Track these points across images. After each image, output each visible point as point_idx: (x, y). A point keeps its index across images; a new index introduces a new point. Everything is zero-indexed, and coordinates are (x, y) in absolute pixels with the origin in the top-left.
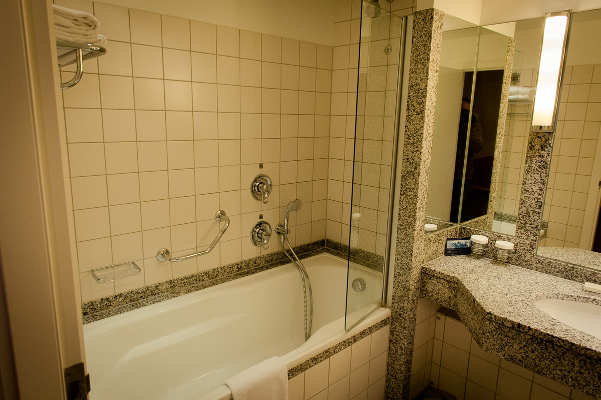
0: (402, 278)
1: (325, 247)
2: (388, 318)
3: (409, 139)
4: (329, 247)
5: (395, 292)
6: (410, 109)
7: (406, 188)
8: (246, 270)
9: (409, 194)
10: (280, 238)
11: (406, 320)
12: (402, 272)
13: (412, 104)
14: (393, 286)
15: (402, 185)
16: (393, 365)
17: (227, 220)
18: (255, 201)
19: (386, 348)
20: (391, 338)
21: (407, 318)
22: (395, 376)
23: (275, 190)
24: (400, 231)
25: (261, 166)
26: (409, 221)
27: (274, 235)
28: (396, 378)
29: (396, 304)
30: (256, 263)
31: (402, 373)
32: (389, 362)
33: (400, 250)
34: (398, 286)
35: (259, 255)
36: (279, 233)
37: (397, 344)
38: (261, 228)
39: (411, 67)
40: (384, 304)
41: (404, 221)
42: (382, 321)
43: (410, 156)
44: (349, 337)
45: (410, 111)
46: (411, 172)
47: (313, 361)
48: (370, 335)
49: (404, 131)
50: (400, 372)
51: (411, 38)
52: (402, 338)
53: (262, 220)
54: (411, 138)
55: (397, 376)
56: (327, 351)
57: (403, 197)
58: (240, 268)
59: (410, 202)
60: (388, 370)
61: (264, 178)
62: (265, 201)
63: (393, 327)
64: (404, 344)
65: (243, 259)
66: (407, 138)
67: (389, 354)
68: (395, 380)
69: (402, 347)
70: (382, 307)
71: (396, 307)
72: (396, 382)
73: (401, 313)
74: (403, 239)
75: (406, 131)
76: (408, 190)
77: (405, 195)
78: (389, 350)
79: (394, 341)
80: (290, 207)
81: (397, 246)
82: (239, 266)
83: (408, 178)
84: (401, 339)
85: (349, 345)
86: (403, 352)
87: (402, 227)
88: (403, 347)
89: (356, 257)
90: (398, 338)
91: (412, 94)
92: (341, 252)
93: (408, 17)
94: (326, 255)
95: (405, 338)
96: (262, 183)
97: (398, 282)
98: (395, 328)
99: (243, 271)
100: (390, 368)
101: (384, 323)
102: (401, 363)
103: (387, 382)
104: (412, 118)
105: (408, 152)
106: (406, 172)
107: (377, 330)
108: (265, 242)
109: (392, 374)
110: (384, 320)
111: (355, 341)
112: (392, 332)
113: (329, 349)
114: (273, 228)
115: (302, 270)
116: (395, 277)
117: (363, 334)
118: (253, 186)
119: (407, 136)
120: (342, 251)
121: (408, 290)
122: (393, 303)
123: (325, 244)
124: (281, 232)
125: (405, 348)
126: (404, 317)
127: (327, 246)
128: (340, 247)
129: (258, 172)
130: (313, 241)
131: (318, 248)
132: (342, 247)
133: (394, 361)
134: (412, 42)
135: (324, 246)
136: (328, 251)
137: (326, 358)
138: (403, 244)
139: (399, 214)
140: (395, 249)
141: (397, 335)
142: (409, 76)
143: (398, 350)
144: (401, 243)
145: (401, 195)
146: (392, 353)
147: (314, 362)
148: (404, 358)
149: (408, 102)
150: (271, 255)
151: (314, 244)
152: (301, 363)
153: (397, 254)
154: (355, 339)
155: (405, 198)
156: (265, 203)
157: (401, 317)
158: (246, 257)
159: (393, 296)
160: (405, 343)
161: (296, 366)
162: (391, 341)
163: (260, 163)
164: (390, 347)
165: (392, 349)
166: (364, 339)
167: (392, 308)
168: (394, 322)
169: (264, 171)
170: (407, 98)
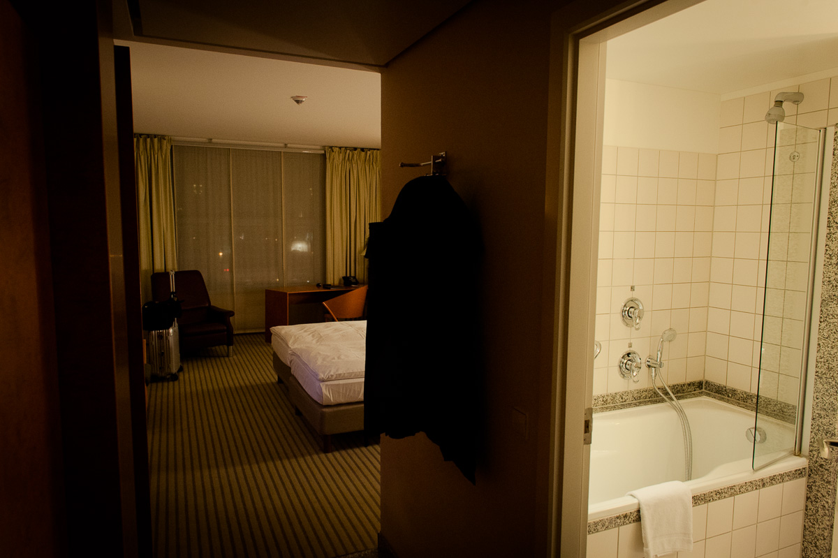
0: (823, 420)
1: (703, 390)
2: (804, 469)
3: (831, 259)
4: (709, 390)
5: (813, 438)
6: (832, 226)
7: (828, 315)
8: (612, 405)
9: (831, 321)
10: (650, 373)
11: (830, 472)
12: (823, 413)
13: (834, 221)
14: (810, 430)
15: (821, 311)
16: (812, 530)
17: (598, 345)
18: (625, 327)
19: (802, 506)
20: (809, 495)
21: (831, 470)
22: (815, 543)
23: (646, 316)
24: (819, 365)
25: (632, 288)
26: (832, 353)
27: (644, 367)
28: (816, 546)
29: (814, 453)
30: (622, 398)
31: (824, 539)
32: (806, 524)
33: (820, 386)
34: (818, 430)
35: (626, 390)
36: (649, 366)
37: (817, 502)
38: (630, 358)
39: (833, 181)
40: (798, 452)
41: (826, 353)
42: (796, 470)
43: (833, 278)
44: (757, 479)
45: (831, 228)
46: (834, 295)
47: (716, 494)
48: (781, 484)
49: (824, 251)
50: (822, 538)
51: (832, 150)
52: (825, 494)
53: (631, 349)
54: (834, 258)
55: (818, 544)
56: (732, 488)
57: (823, 325)
58: (605, 402)
59: (834, 330)
60: (804, 536)
61: (636, 302)
62: (637, 327)
63: (811, 480)
64: (827, 502)
65: (609, 392)
66: (828, 258)
67: (806, 515)
68: (815, 548)
69: (825, 506)
70: (795, 455)
71: (815, 456)
72: (817, 552)
73: (823, 463)
74: (825, 374)
75: (827, 250)
76: (831, 317)
77: (826, 323)
78: (806, 510)
79: (813, 499)
80: (665, 337)
81: (815, 382)
82: (605, 399)
83: (830, 303)
84: (823, 496)
85: (756, 489)
86: (827, 512)
87: (822, 360)
88: (827, 507)
89: (747, 404)
90: (819, 494)
91: (833, 209)
92: (726, 397)
93: (828, 128)
94: (704, 398)
95: (829, 495)
96: (632, 307)
97: (818, 425)
98: (815, 482)
99: (608, 405)
100: (807, 533)
101: (799, 473)
102: (823, 526)
103: (803, 551)
104: (834, 236)
105: (829, 274)
106: (827, 296)
107: (790, 480)
108: (634, 374)
109: (810, 540)
110: (799, 470)
111: (764, 485)
112: (809, 487)
113: (734, 486)
114: (643, 361)
115: (680, 411)
116: (813, 419)
117: (773, 480)
118: (623, 311)
119: (828, 256)
120: (728, 396)
121: (832, 435)
122: (811, 451)
123: (704, 387)
124: (652, 365)
125: (829, 507)
126: (827, 467)
127: (706, 389)
128: (726, 390)
129: (630, 295)
130: (688, 381)
131: (695, 390)
132: (728, 391)
133: (814, 524)
134: (834, 155)
135: (702, 388)
136: (708, 395)
137: (731, 496)
138: (825, 380)
139: (819, 344)
140: (813, 386)
141: (818, 491)
142: (829, 191)
143: (819, 509)
144: (821, 378)
145: (821, 322)
146: (809, 514)
147: (718, 496)
148: (829, 520)
149: (829, 218)
150: (639, 392)
151: (689, 385)
152: (705, 493)
153: (816, 391)
154: (763, 483)
155: (826, 325)
156: (637, 329)
157: (822, 468)
158: (612, 391)
159: (811, 442)
160: (829, 501)
161: (699, 494)
162: (808, 498)
163: (632, 285)
164: (807, 506)
165: (810, 509)
166: (774, 486)
167: (810, 457)
168: (812, 475)
169: (635, 295)
170: (827, 214)
